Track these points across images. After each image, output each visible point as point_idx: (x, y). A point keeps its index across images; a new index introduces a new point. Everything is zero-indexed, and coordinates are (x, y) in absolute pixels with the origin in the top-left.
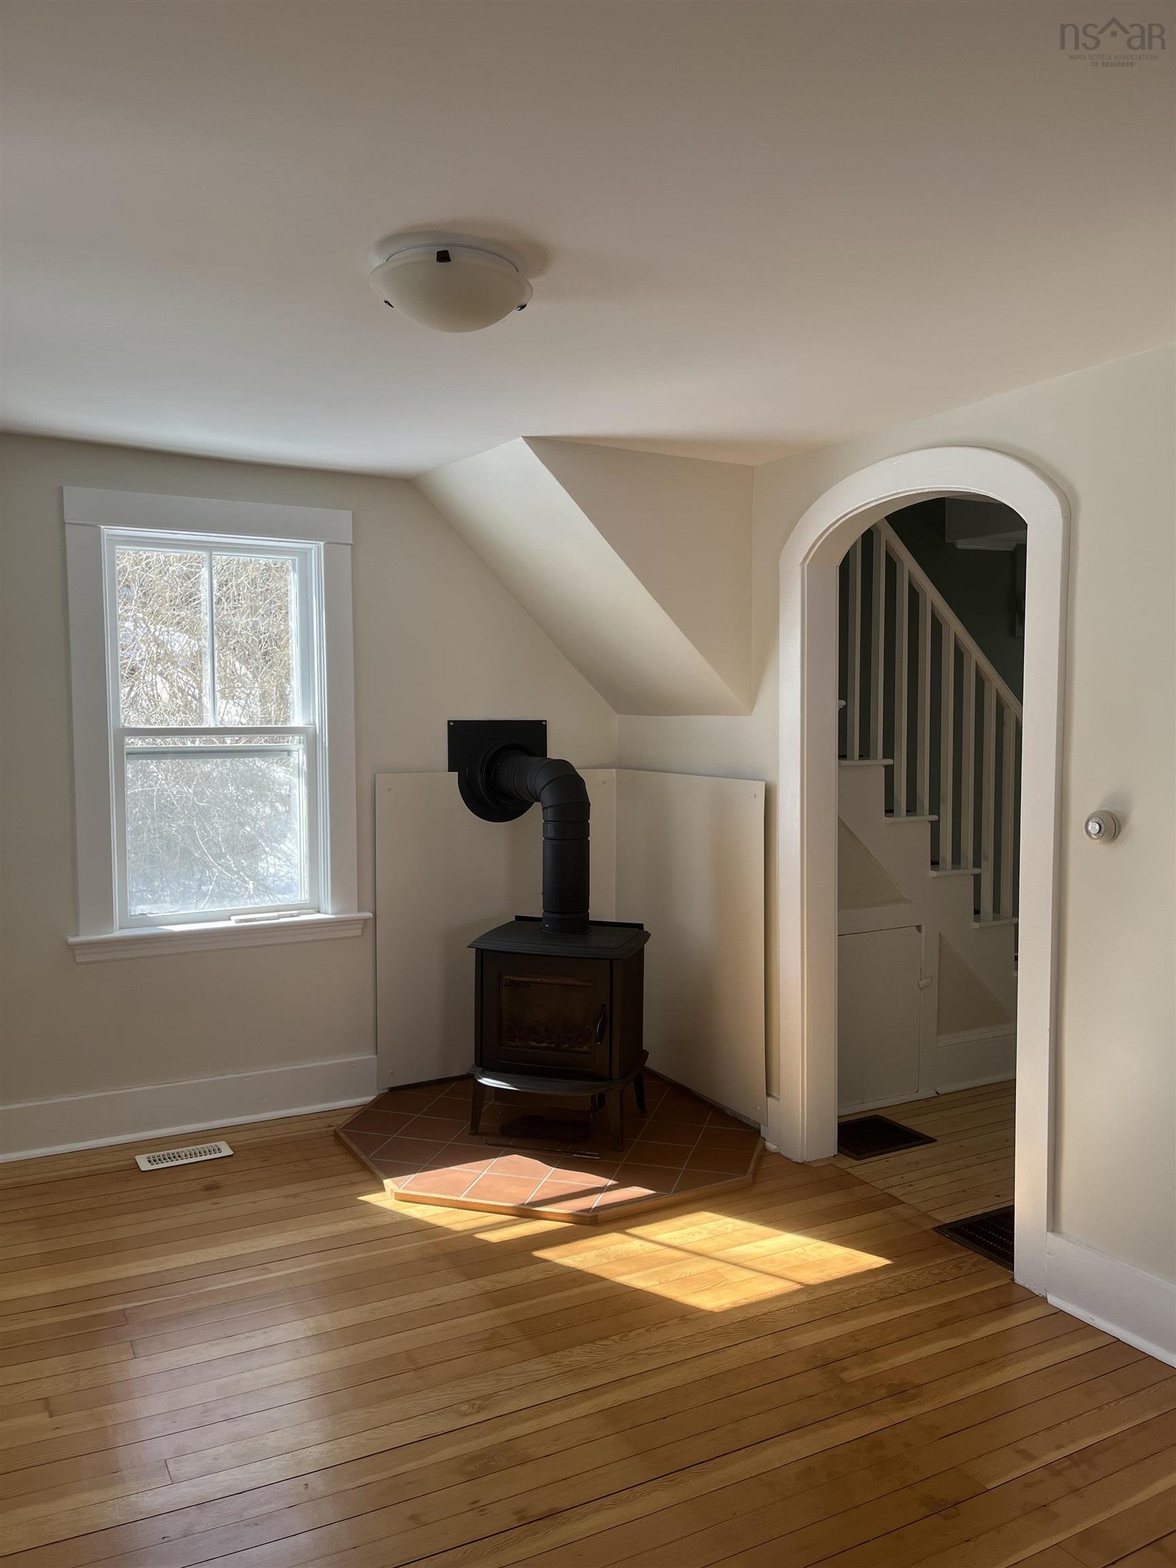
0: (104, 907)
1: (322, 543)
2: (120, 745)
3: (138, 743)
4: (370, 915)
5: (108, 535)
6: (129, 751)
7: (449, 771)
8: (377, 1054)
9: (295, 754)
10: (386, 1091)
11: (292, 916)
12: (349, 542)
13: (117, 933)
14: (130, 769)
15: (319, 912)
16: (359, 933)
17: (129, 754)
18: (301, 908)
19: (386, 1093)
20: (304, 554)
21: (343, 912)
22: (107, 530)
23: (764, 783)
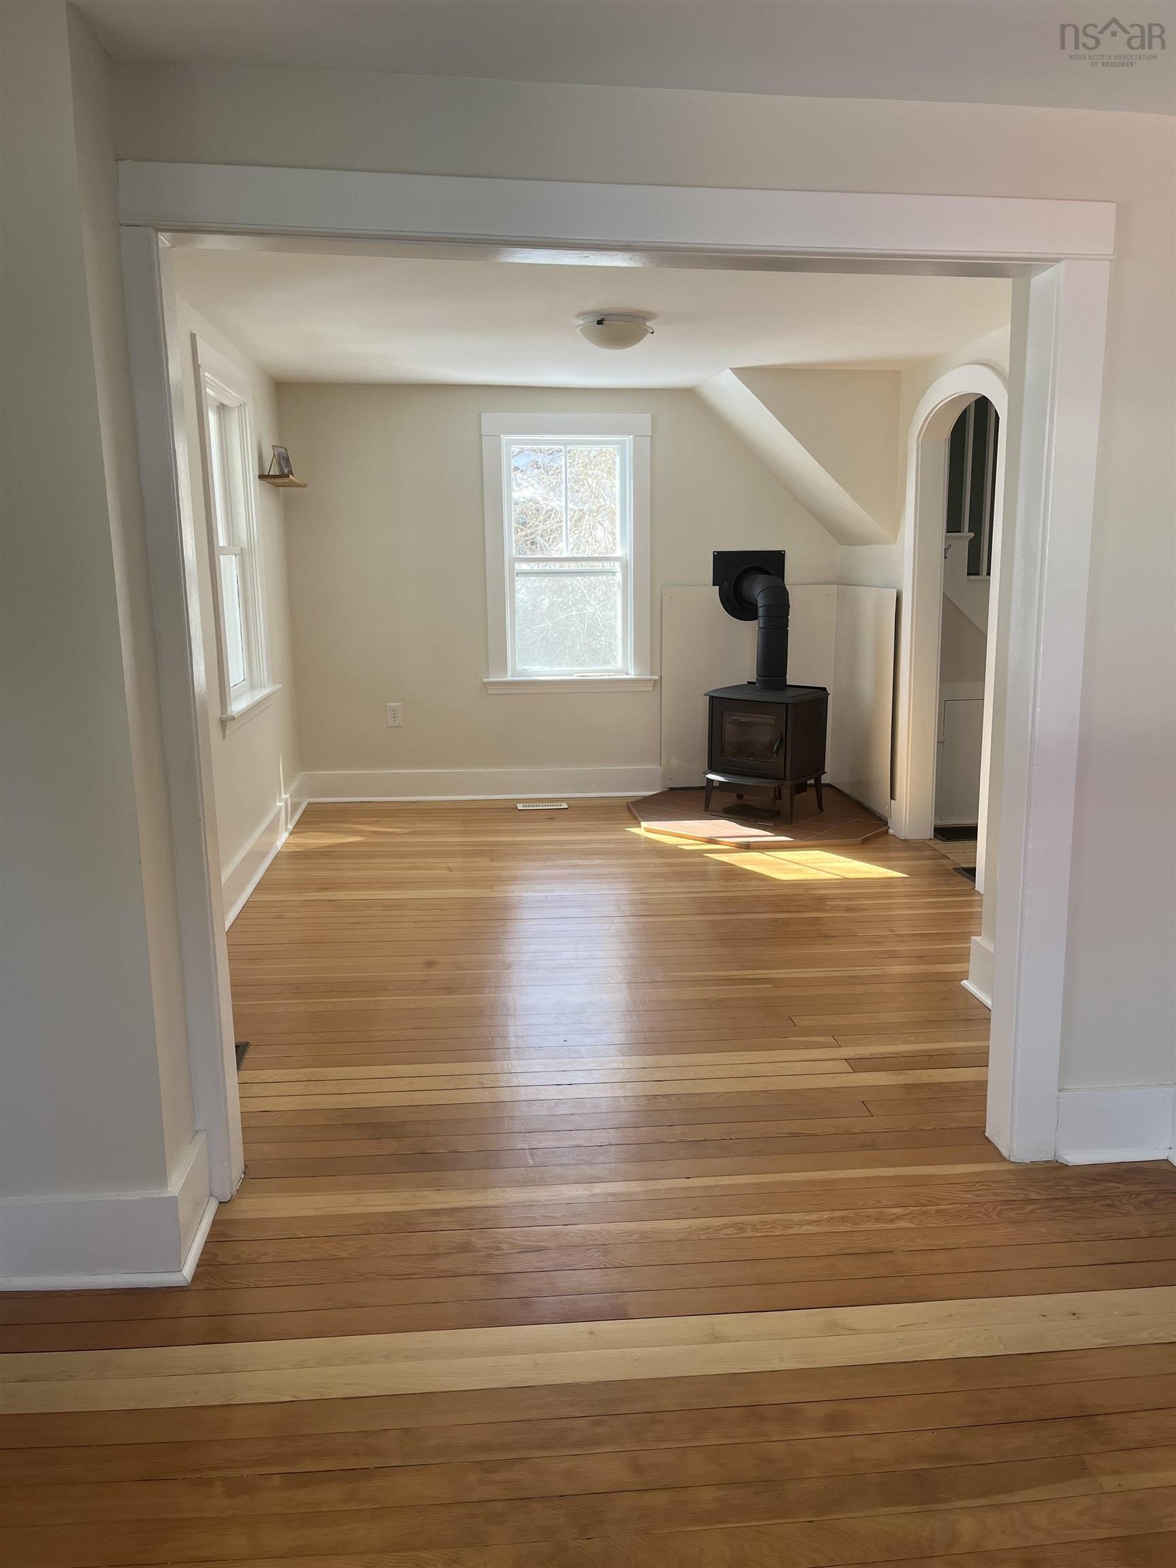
0: (503, 665)
1: (632, 437)
2: (512, 568)
3: (525, 567)
4: (656, 677)
5: (506, 440)
6: (518, 572)
7: (714, 585)
8: (661, 765)
9: (617, 574)
10: (667, 789)
11: (609, 675)
12: (648, 434)
13: (509, 678)
14: (519, 581)
15: (628, 675)
16: (651, 689)
17: (517, 574)
18: (616, 672)
19: (666, 791)
20: (623, 443)
21: (640, 675)
22: (504, 438)
23: (896, 590)
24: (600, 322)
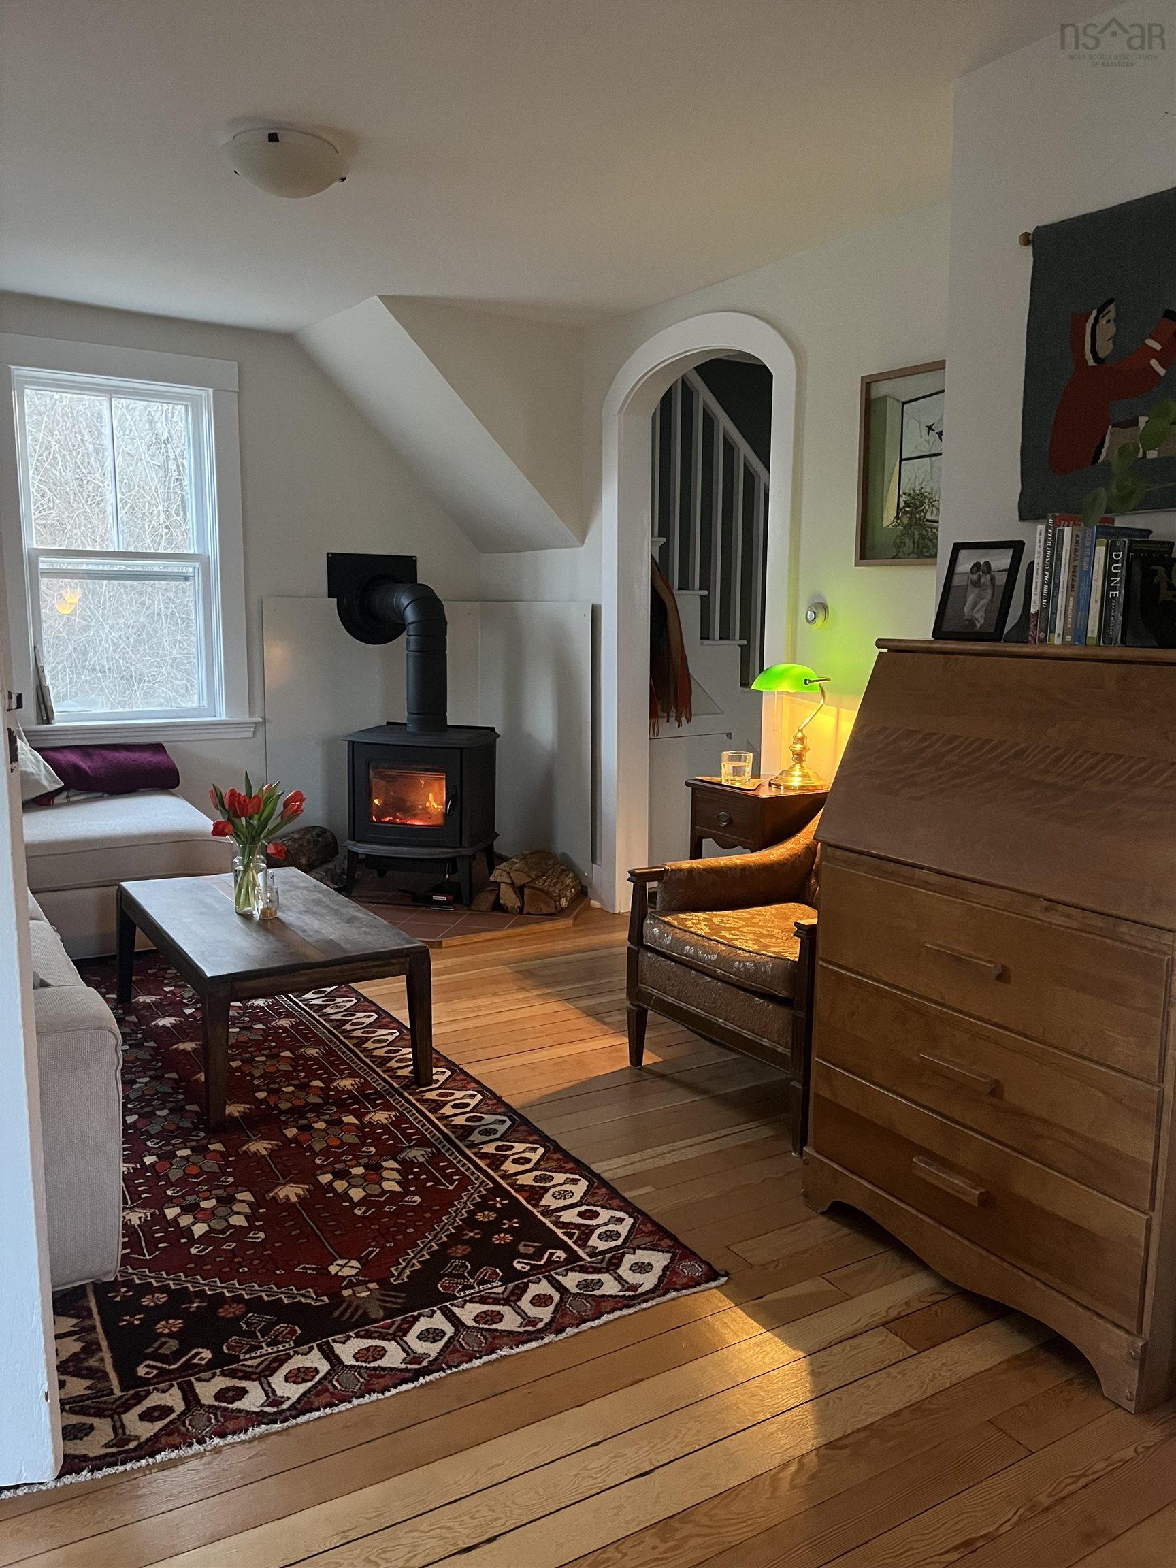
1: (211, 390)
2: (34, 564)
4: (258, 719)
5: (20, 375)
7: (329, 597)
9: (193, 579)
12: (235, 389)
15: (217, 716)
16: (252, 734)
17: (42, 571)
20: (196, 399)
21: (235, 716)
22: (16, 371)
23: (589, 605)
24: (273, 138)
